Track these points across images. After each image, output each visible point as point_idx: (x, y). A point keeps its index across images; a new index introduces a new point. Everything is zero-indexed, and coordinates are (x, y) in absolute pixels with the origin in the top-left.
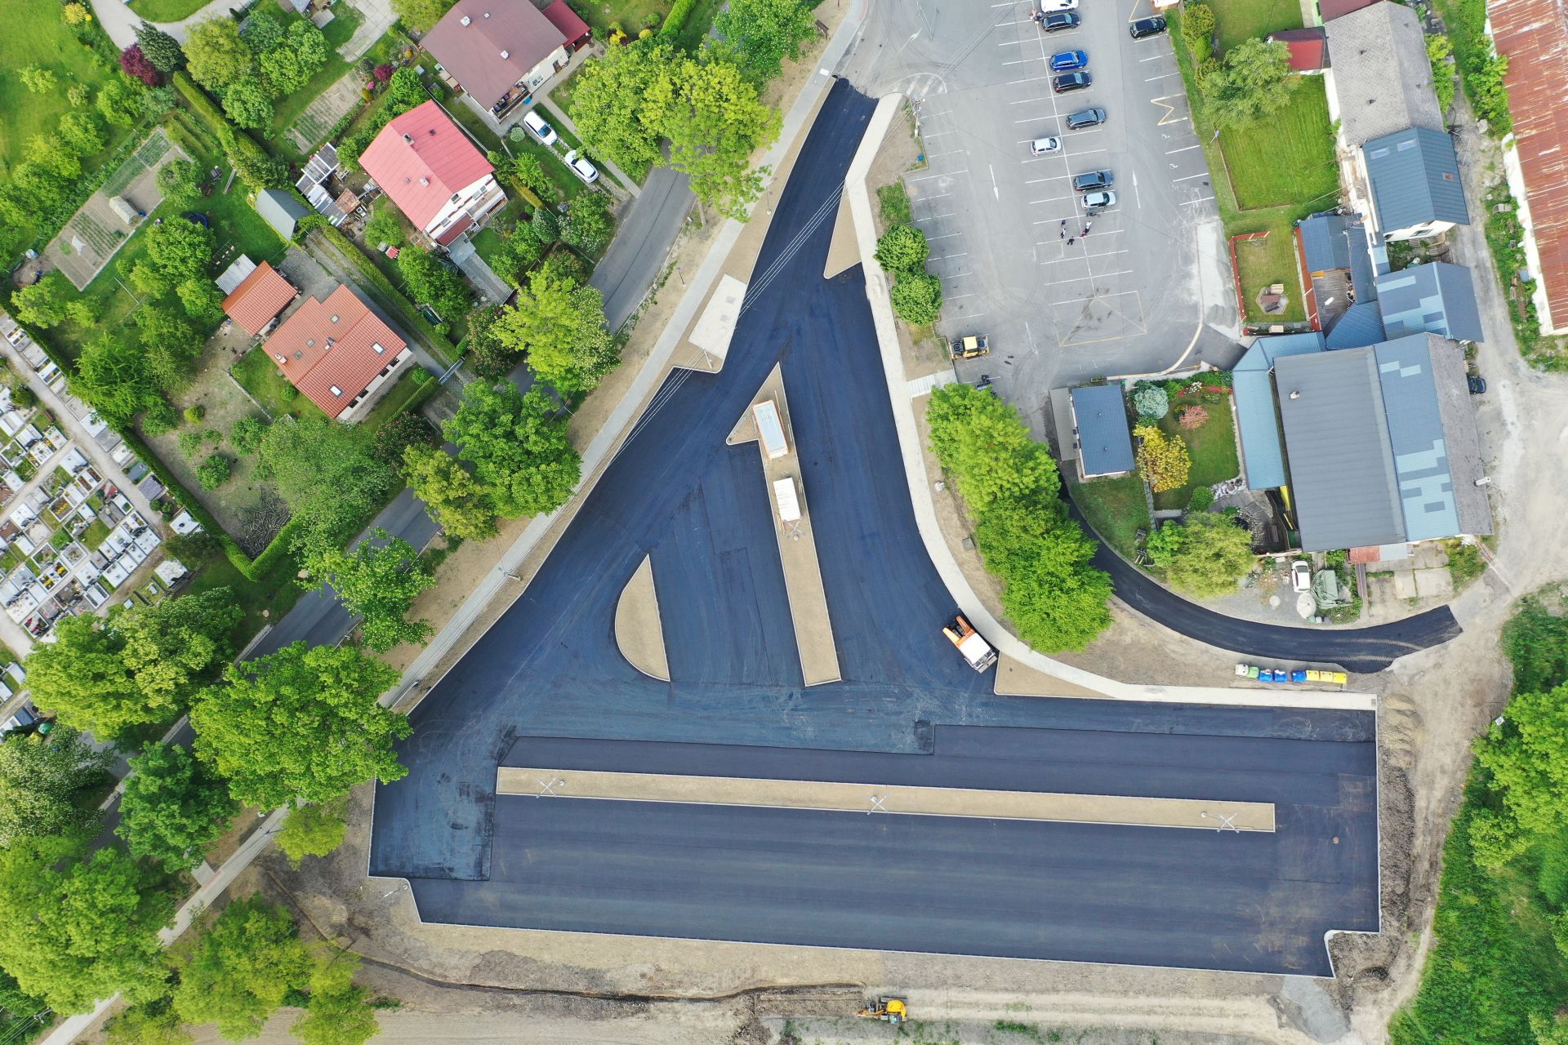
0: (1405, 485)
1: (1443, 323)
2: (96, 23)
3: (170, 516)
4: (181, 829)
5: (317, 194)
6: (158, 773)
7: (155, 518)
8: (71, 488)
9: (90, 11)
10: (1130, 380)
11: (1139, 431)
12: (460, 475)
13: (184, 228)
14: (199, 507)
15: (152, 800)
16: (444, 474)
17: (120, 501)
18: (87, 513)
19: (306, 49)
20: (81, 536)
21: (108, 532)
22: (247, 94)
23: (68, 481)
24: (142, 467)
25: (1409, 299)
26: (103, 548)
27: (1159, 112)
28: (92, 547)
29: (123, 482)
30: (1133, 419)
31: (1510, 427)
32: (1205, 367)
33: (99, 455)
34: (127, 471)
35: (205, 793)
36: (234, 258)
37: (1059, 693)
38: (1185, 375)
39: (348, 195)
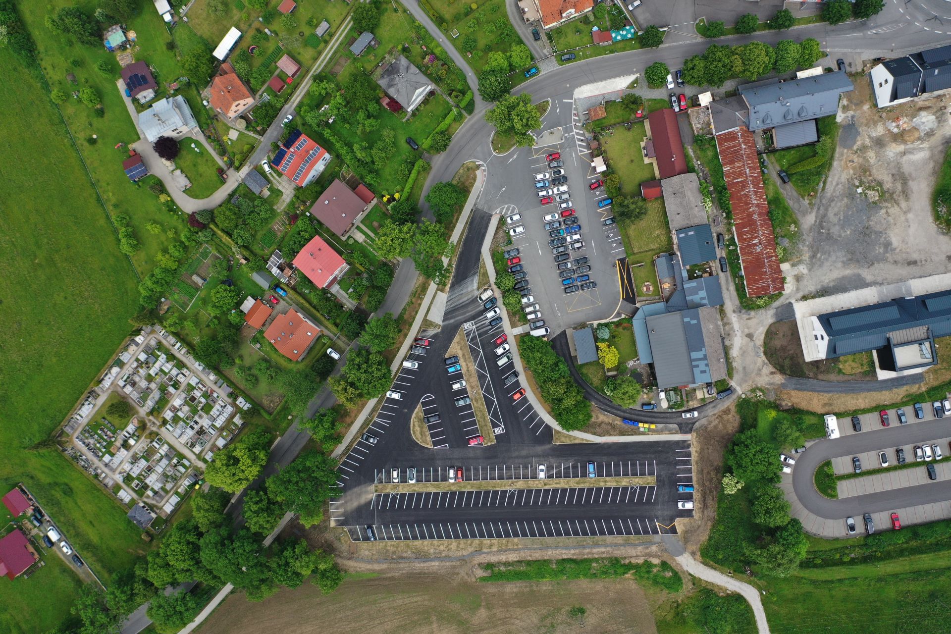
0: (694, 363)
1: (706, 301)
2: (172, 201)
3: (235, 399)
4: (268, 521)
5: (275, 271)
6: (257, 503)
7: (230, 400)
8: (195, 391)
9: (169, 196)
10: (595, 323)
11: (599, 344)
12: (351, 390)
13: (225, 290)
14: (247, 398)
15: (257, 513)
16: (345, 390)
17: (215, 395)
18: (203, 400)
19: (262, 213)
20: (202, 409)
21: (213, 407)
22: (242, 234)
23: (194, 388)
24: (221, 381)
25: (695, 291)
26: (212, 413)
28: (207, 413)
29: (215, 388)
30: (596, 339)
31: (736, 332)
32: (623, 316)
33: (204, 377)
34: (216, 383)
35: (272, 507)
36: (245, 298)
37: (577, 442)
38: (615, 320)
39: (287, 269)
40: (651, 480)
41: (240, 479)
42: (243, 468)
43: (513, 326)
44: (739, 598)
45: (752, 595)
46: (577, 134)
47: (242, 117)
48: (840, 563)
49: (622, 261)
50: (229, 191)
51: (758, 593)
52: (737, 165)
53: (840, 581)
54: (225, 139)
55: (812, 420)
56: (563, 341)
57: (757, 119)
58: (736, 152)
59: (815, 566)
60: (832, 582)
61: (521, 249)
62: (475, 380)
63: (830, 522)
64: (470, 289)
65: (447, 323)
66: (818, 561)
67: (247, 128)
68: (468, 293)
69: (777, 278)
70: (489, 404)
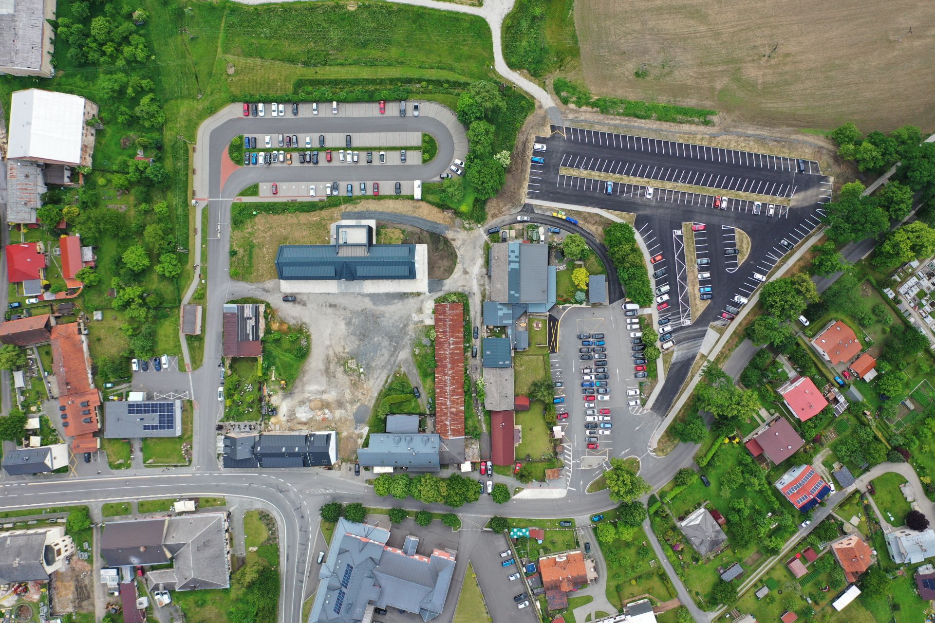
0: (517, 259)
1: (499, 307)
2: (919, 476)
3: (895, 298)
4: (893, 193)
5: (842, 399)
6: (900, 209)
7: (900, 298)
8: (929, 311)
9: (921, 481)
10: (584, 305)
11: (586, 288)
12: (803, 289)
13: (889, 391)
14: (885, 297)
15: (902, 202)
16: (808, 290)
17: (912, 305)
18: (924, 302)
19: (844, 449)
20: (926, 295)
21: (917, 295)
22: (865, 436)
23: (930, 314)
24: (905, 315)
25: (505, 316)
26: (918, 290)
27: (563, 391)
28: (922, 291)
29: (911, 311)
30: (587, 292)
31: (476, 277)
32: (561, 307)
33: (920, 322)
34: (910, 314)
35: (886, 204)
36: (872, 381)
37: (616, 212)
38: (567, 305)
39: (831, 398)
40: (564, 171)
41: (912, 232)
42: (908, 241)
43: (650, 316)
44: (511, 66)
45: (501, 66)
46: (569, 461)
47: (845, 533)
48: (429, 82)
49: (553, 351)
50: (868, 474)
51: (496, 67)
52: (454, 410)
53: (432, 68)
54: (863, 519)
55: (431, 198)
56: (612, 296)
57: (433, 442)
58: (453, 420)
59: (448, 82)
60: (438, 68)
61: (633, 377)
62: (690, 277)
63: (431, 115)
64: (680, 352)
65: (704, 329)
66: (446, 85)
67: (842, 524)
68: (682, 349)
69: (440, 314)
70: (682, 256)
